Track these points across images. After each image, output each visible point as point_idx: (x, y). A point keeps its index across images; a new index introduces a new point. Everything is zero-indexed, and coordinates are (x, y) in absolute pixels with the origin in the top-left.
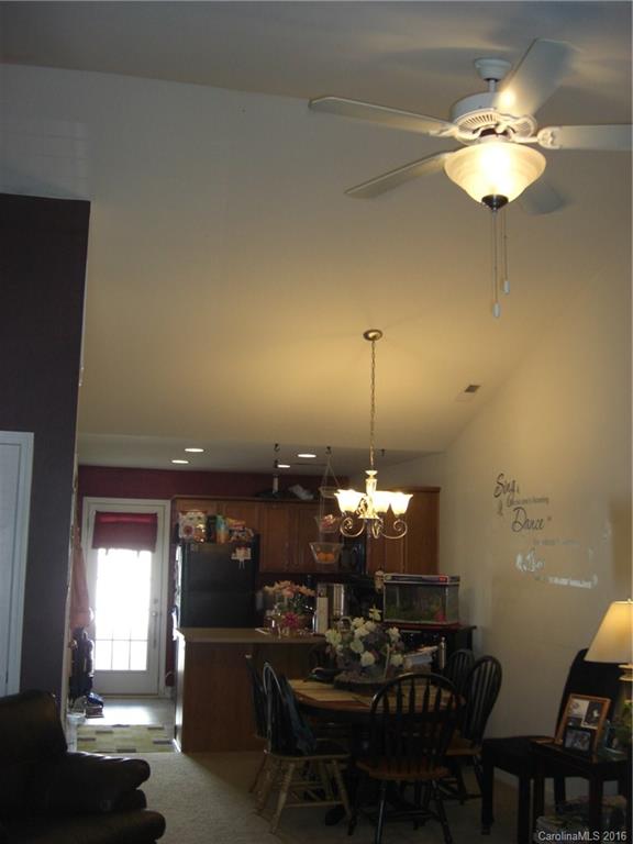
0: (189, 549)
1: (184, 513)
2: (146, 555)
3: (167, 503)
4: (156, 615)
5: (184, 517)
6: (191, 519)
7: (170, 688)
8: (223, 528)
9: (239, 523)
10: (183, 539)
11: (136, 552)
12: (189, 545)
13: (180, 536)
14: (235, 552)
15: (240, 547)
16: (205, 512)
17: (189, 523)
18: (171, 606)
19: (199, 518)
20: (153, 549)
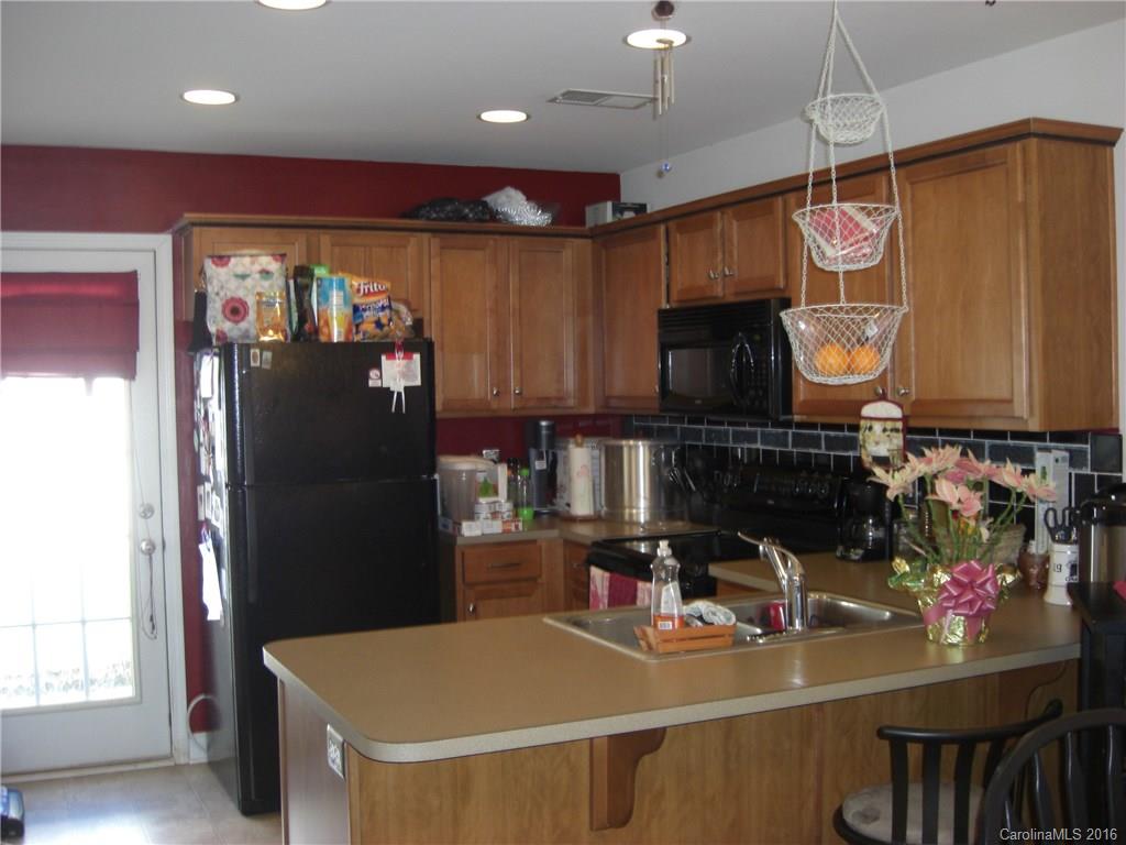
0: (245, 362)
1: (221, 260)
2: (110, 388)
3: (163, 243)
4: (150, 552)
5: (222, 271)
6: (243, 277)
7: (202, 737)
8: (336, 298)
9: (375, 287)
10: (221, 336)
11: (80, 381)
12: (245, 348)
13: (212, 329)
14: (378, 366)
15: (390, 353)
16: (282, 257)
17: (235, 289)
18: (192, 529)
19: (265, 273)
20: (129, 371)
